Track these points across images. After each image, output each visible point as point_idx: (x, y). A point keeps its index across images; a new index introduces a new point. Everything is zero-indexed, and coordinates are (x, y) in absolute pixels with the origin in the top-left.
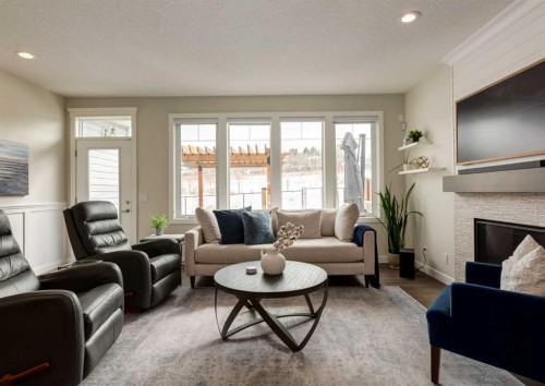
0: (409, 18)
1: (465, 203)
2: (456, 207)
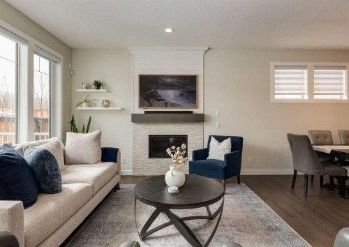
1: (141, 128)
2: (134, 131)
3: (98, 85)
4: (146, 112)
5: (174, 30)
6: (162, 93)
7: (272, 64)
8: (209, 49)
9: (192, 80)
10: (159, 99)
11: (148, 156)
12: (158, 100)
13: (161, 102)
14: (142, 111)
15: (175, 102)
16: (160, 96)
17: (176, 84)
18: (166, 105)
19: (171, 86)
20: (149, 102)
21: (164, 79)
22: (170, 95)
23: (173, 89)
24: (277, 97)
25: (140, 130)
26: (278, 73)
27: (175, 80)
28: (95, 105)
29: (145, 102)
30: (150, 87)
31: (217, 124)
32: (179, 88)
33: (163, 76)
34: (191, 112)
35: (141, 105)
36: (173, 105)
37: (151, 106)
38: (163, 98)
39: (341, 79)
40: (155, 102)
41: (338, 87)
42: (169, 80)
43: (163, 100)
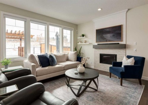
0: (99, 10)
2: (94, 52)
3: (83, 36)
4: (98, 44)
5: (102, 9)
8: (129, 10)
11: (99, 62)
12: (103, 39)
14: (96, 44)
16: (104, 37)
17: (111, 31)
18: (106, 41)
20: (100, 40)
21: (106, 30)
22: (108, 36)
23: (110, 33)
25: (97, 51)
27: (111, 29)
28: (83, 42)
31: (135, 50)
33: (105, 28)
34: (118, 44)
36: (110, 41)
42: (108, 30)
43: (105, 39)
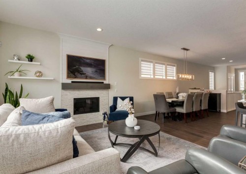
1: (68, 93)
2: (62, 95)
3: (31, 58)
6: (83, 69)
7: (140, 59)
9: (102, 63)
10: (81, 73)
11: (73, 113)
13: (83, 75)
14: (69, 81)
15: (92, 75)
16: (82, 71)
17: (93, 64)
18: (86, 78)
19: (89, 65)
20: (74, 75)
21: (85, 60)
22: (89, 70)
23: (91, 67)
24: (142, 76)
25: (66, 95)
26: (143, 64)
27: (92, 61)
28: (26, 75)
29: (71, 74)
30: (75, 65)
31: (116, 90)
32: (95, 67)
33: (84, 58)
34: (103, 83)
35: (68, 77)
36: (91, 78)
37: (76, 77)
38: (84, 72)
39: (163, 69)
40: (79, 75)
41: (161, 72)
42: (88, 61)
43: (84, 74)
